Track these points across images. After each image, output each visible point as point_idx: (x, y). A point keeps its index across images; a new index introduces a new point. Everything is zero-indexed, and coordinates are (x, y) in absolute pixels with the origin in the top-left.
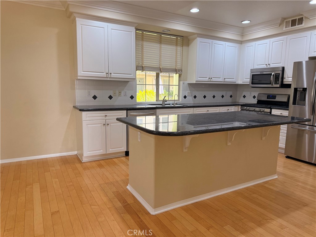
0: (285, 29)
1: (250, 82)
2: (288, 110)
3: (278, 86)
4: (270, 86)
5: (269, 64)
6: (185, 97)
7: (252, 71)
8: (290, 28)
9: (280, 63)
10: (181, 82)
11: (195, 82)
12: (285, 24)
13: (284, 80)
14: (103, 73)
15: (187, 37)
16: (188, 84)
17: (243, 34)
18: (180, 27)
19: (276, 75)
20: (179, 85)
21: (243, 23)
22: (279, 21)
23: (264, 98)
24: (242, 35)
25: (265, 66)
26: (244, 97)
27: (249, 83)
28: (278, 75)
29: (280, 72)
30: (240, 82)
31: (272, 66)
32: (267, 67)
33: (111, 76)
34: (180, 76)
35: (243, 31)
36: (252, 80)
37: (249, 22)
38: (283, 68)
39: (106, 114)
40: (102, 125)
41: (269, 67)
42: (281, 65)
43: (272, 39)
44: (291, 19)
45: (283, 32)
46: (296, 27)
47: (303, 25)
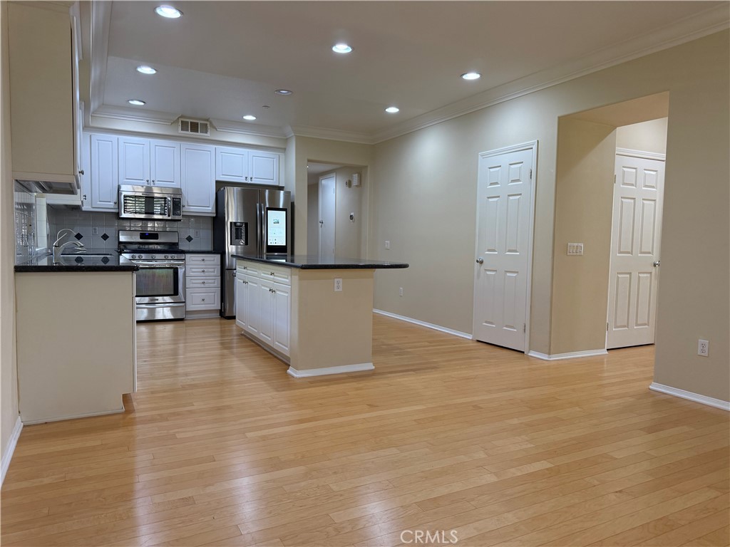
0: (180, 131)
3: (180, 217)
5: (153, 180)
8: (189, 132)
9: (173, 181)
12: (180, 124)
19: (175, 200)
21: (131, 102)
22: (173, 118)
26: (79, 236)
28: (178, 200)
29: (181, 197)
41: (152, 185)
42: (176, 185)
43: (154, 141)
44: (189, 121)
45: (178, 135)
46: (199, 134)
47: (208, 135)
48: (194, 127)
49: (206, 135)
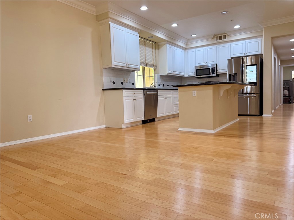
0: (215, 41)
1: (195, 75)
3: (215, 75)
4: (210, 75)
5: (207, 62)
6: (159, 85)
7: (196, 67)
8: (219, 41)
9: (214, 61)
10: (156, 75)
11: (167, 74)
12: (215, 38)
13: (218, 72)
14: (124, 63)
15: (158, 43)
16: (160, 76)
17: (187, 43)
18: (160, 35)
19: (213, 68)
20: (154, 77)
21: (192, 36)
22: (212, 37)
25: (203, 64)
29: (215, 67)
30: (186, 76)
33: (128, 66)
34: (155, 70)
35: (188, 41)
36: (196, 73)
37: (196, 35)
38: (216, 64)
39: (135, 92)
40: (133, 100)
41: (206, 64)
42: (215, 63)
43: (207, 47)
44: (222, 35)
45: (215, 43)
46: (223, 40)
47: (227, 39)
48: (221, 38)
49: (225, 39)
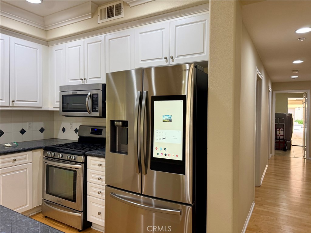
1: (60, 108)
2: (104, 157)
3: (97, 114)
4: (86, 114)
5: (85, 79)
7: (61, 89)
9: (100, 77)
17: (46, 28)
19: (94, 96)
23: (88, 134)
24: (46, 30)
25: (79, 82)
26: (64, 130)
27: (58, 109)
28: (96, 96)
31: (90, 82)
32: (83, 84)
36: (63, 103)
38: (104, 86)
41: (85, 83)
45: (98, 26)
46: (114, 19)
47: (122, 16)
48: (111, 13)
